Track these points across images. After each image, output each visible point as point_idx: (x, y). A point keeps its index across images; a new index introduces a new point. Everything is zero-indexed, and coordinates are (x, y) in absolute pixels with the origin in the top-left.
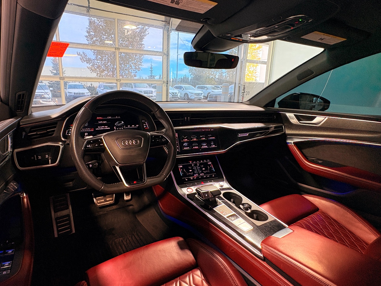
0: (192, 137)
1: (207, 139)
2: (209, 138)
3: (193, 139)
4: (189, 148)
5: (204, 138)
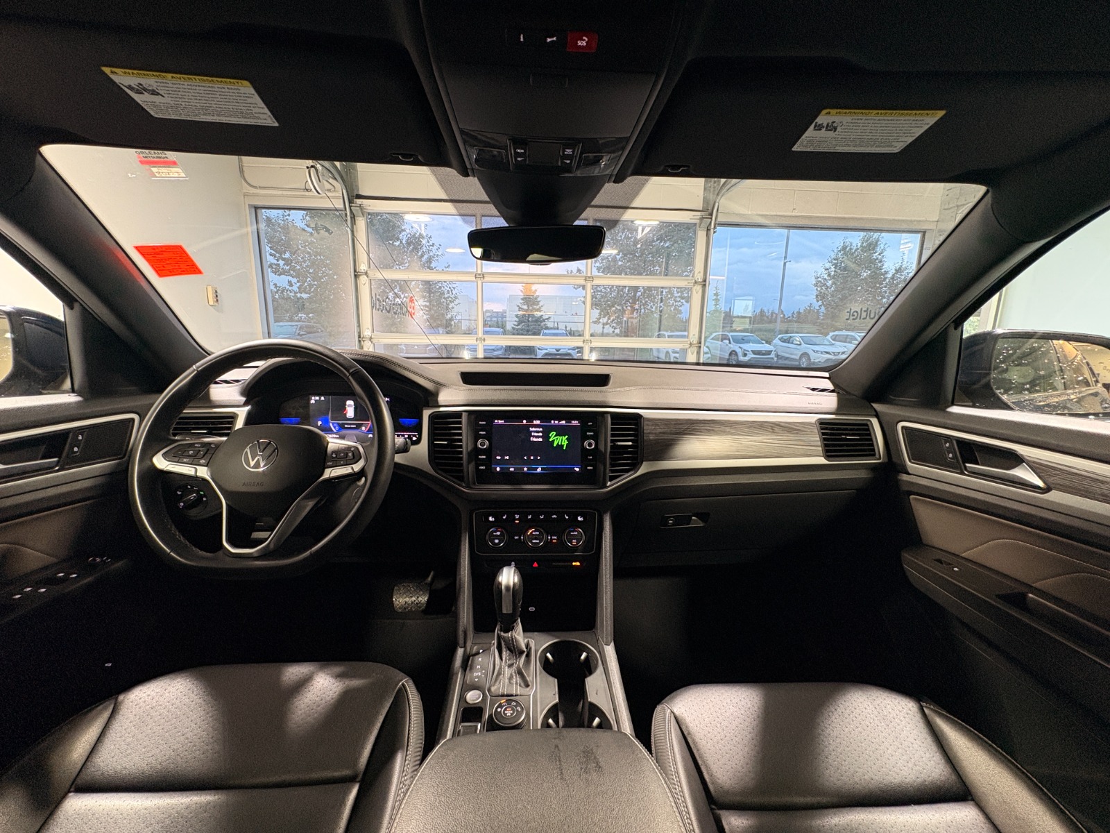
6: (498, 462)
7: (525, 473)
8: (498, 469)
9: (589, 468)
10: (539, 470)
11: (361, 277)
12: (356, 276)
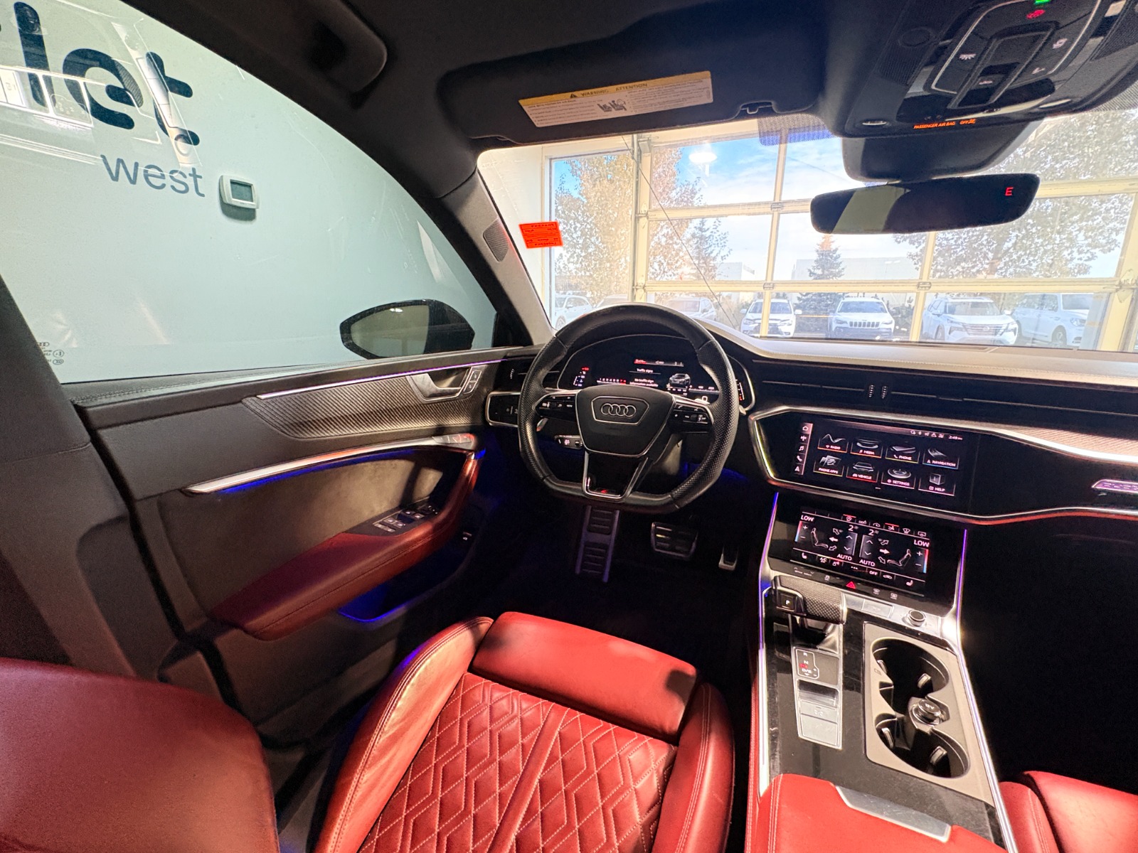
0: (859, 444)
1: (921, 463)
2: (929, 461)
3: (861, 451)
4: (837, 472)
5: (908, 455)
11: (641, 220)
12: (637, 219)
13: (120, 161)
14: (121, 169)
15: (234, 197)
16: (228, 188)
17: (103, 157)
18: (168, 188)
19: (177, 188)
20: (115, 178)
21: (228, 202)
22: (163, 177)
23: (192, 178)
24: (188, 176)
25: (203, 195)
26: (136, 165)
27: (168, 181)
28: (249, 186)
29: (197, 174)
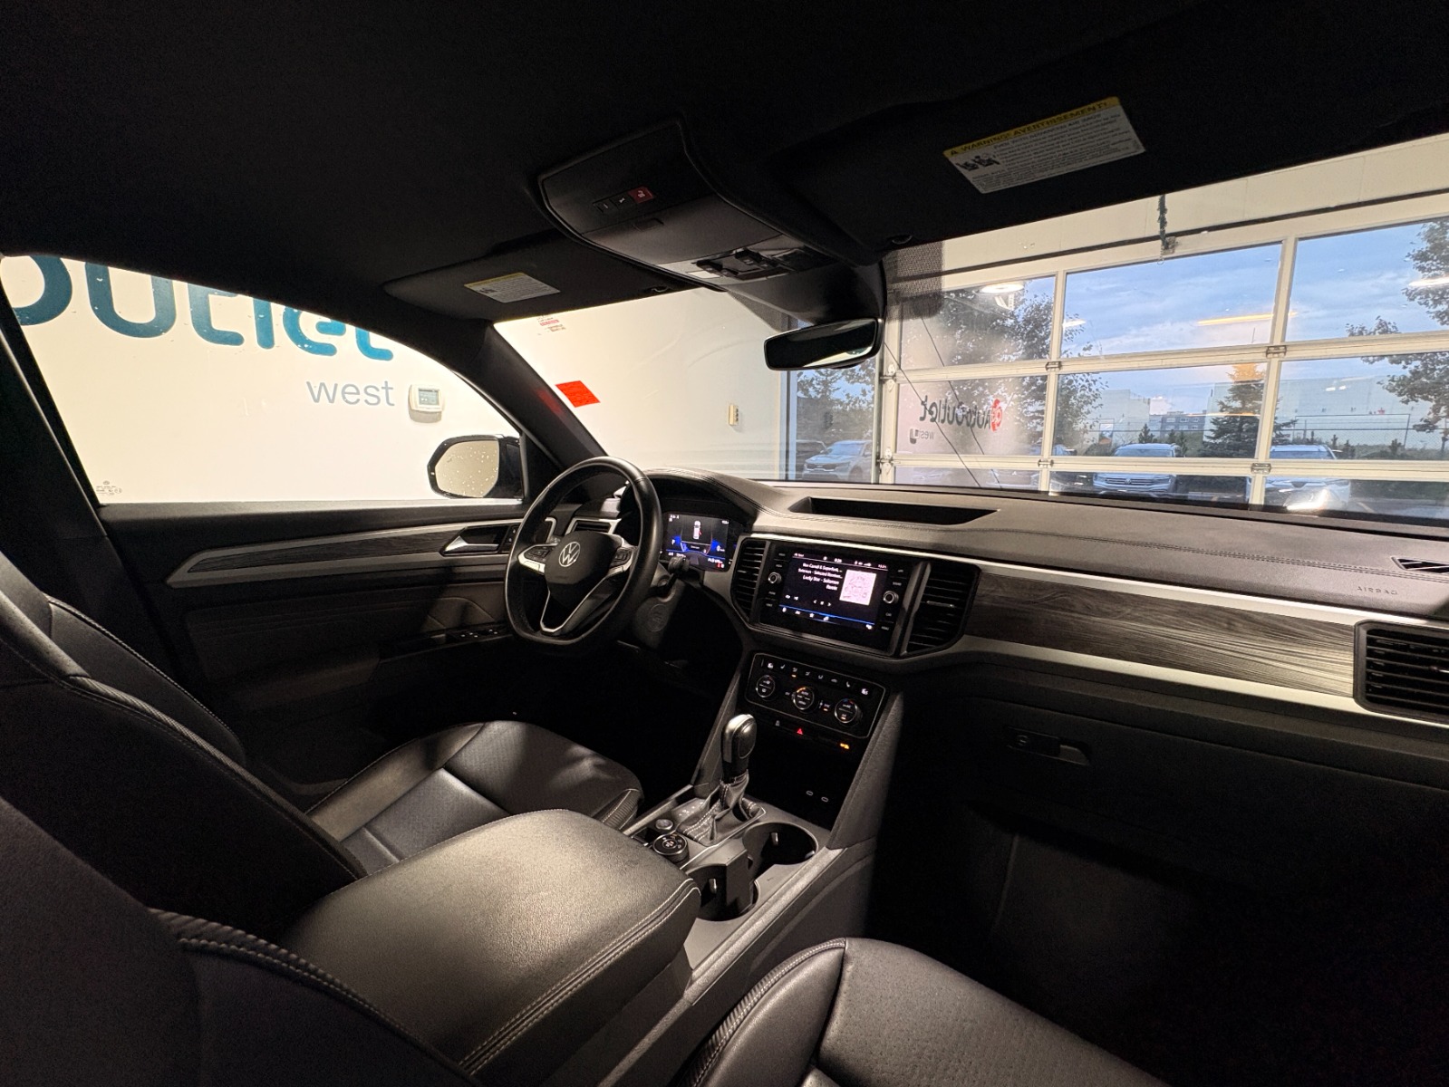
6: (787, 603)
7: (811, 620)
8: (784, 610)
9: (883, 628)
10: (826, 619)
11: (888, 382)
12: (882, 382)
13: (322, 385)
14: (323, 390)
15: (421, 402)
16: (415, 394)
17: (308, 383)
18: (362, 402)
19: (370, 402)
20: (317, 401)
21: (414, 408)
22: (358, 393)
23: (384, 390)
24: (380, 388)
25: (393, 405)
26: (336, 386)
27: (363, 396)
28: (437, 391)
29: (389, 386)
